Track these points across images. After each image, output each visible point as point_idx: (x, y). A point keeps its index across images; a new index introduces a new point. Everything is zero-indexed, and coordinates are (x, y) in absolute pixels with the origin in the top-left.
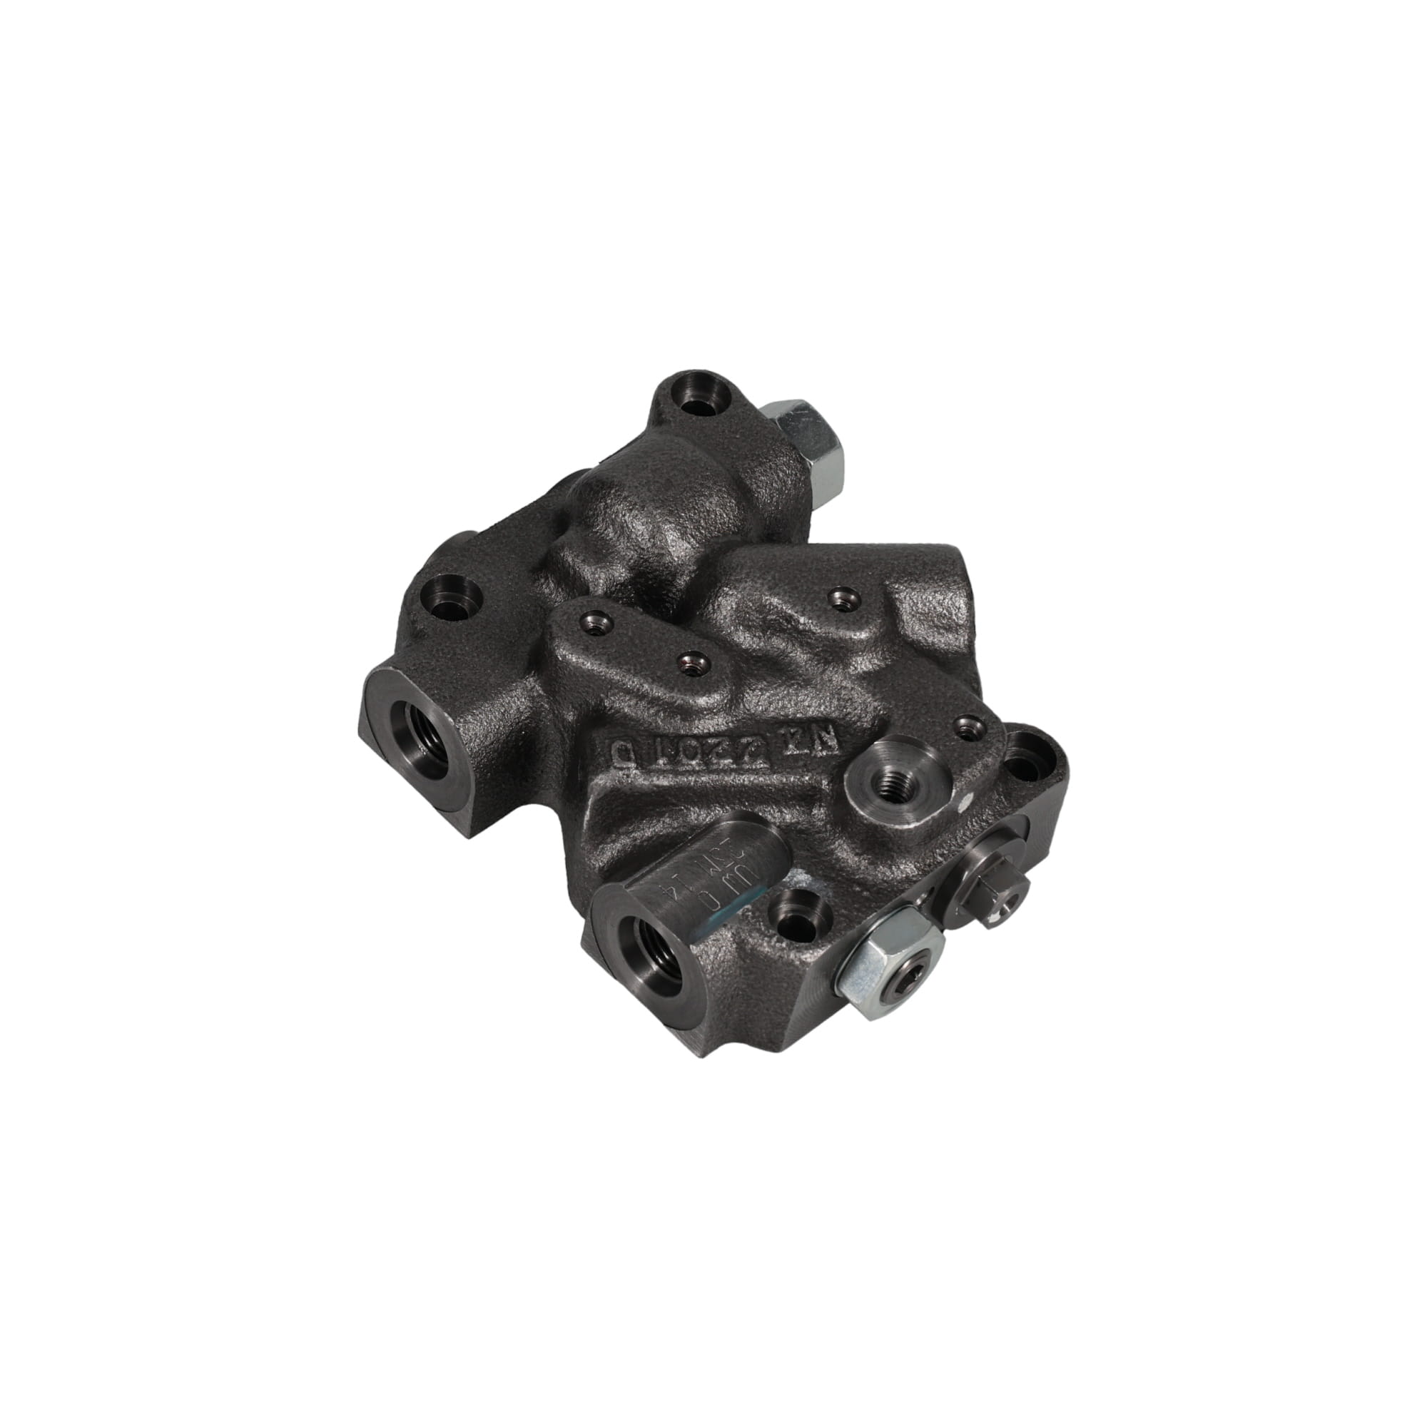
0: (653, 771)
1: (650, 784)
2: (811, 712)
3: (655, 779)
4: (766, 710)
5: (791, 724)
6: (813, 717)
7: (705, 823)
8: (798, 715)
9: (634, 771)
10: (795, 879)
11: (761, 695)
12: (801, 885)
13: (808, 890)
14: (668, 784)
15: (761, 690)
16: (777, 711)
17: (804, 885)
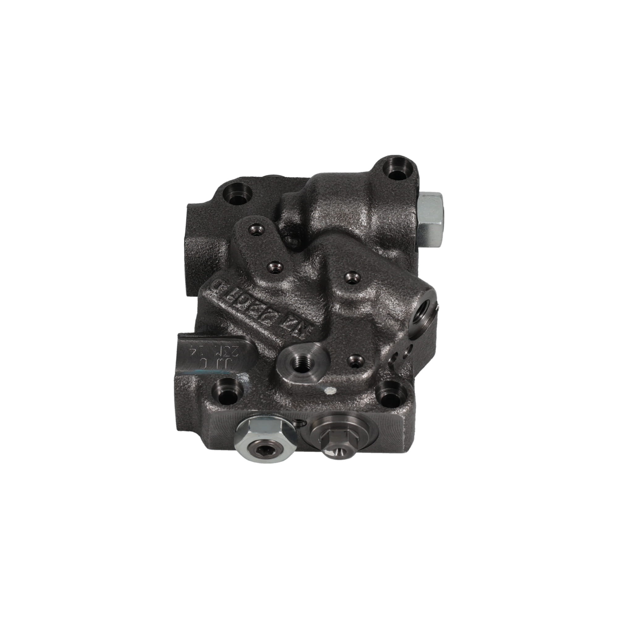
0: (223, 299)
1: (218, 303)
2: (309, 317)
3: (220, 302)
4: (292, 305)
5: (295, 316)
6: (308, 319)
7: (233, 334)
8: (303, 315)
9: (214, 294)
10: (242, 377)
11: (294, 297)
12: (241, 381)
13: (242, 384)
14: (224, 308)
15: (296, 295)
16: (296, 308)
17: (243, 381)
